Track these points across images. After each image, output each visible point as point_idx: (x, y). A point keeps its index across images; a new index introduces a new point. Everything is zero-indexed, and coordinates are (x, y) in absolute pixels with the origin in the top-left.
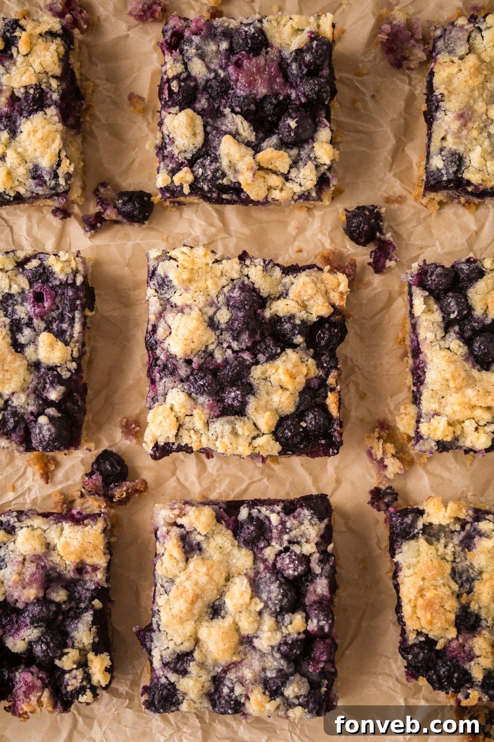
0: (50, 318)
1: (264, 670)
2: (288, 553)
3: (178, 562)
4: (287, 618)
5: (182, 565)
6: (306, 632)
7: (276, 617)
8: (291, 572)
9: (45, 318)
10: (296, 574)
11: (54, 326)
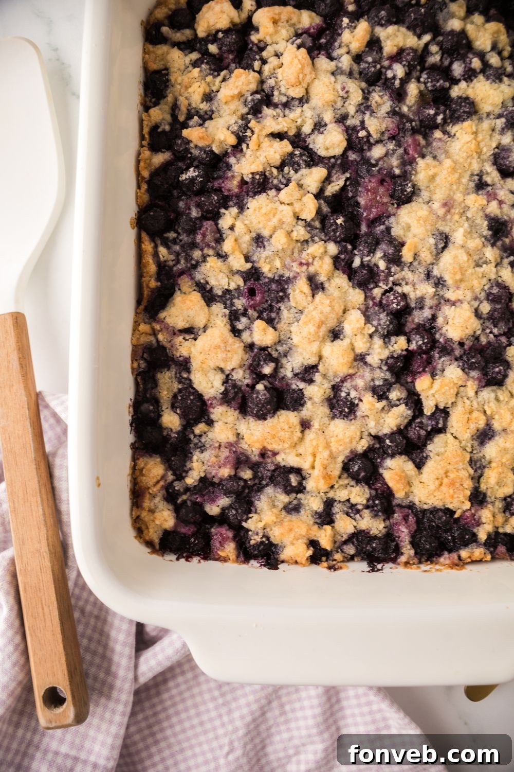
0: (261, 309)
1: (373, 380)
2: (392, 293)
3: (307, 296)
4: (393, 339)
5: (310, 298)
6: (407, 350)
7: (384, 340)
8: (394, 306)
9: (257, 309)
10: (399, 307)
11: (265, 314)
